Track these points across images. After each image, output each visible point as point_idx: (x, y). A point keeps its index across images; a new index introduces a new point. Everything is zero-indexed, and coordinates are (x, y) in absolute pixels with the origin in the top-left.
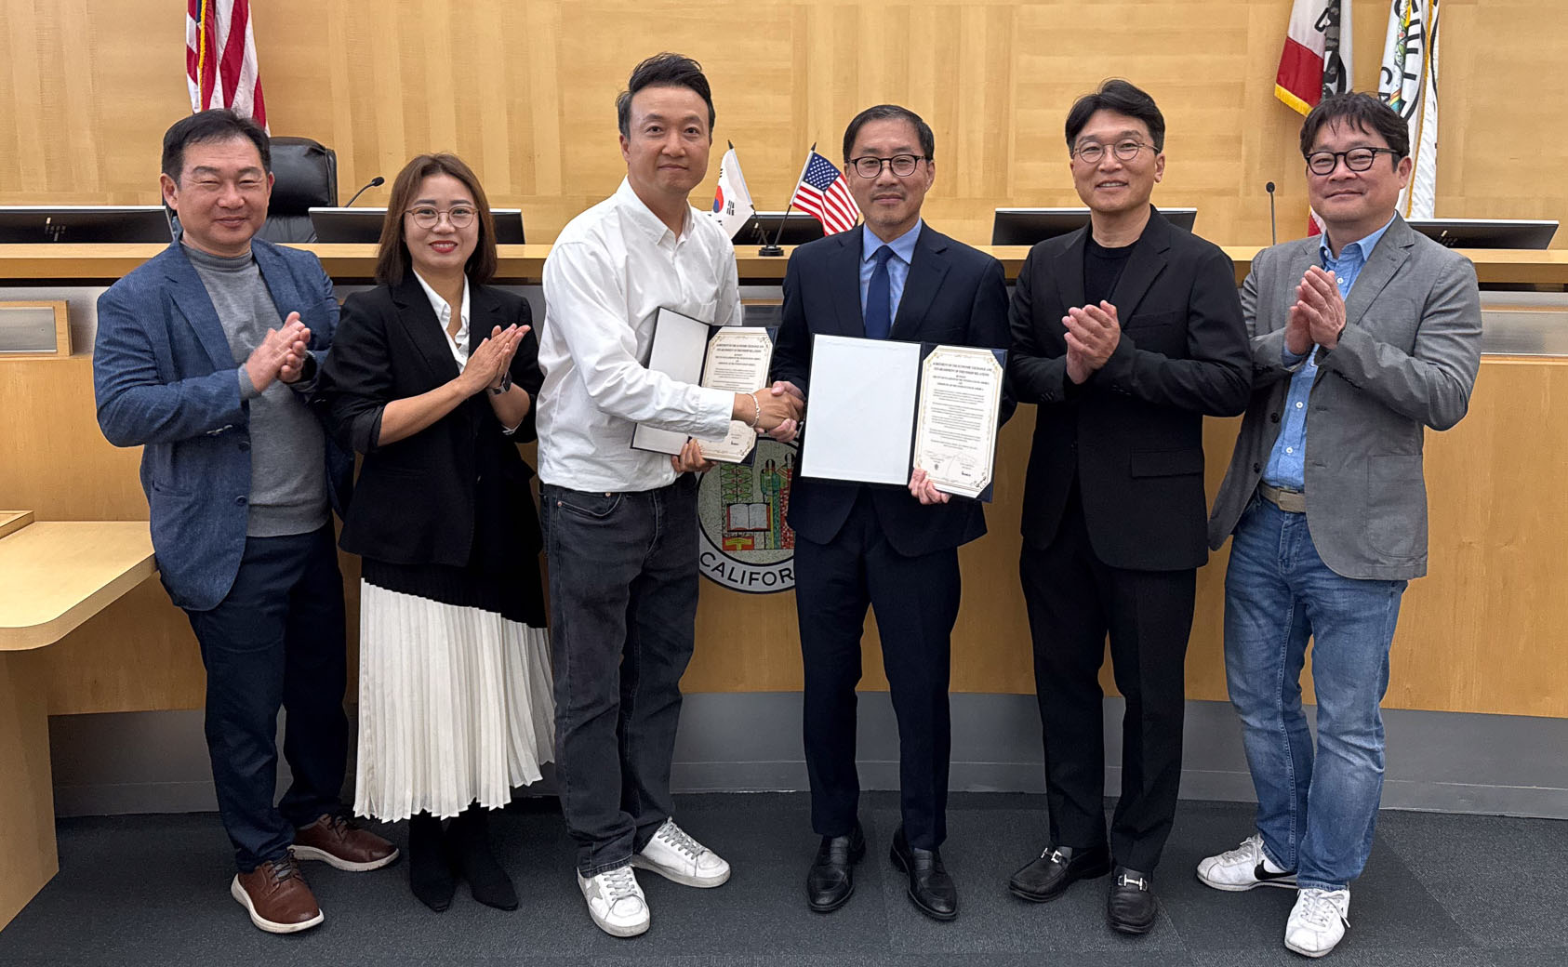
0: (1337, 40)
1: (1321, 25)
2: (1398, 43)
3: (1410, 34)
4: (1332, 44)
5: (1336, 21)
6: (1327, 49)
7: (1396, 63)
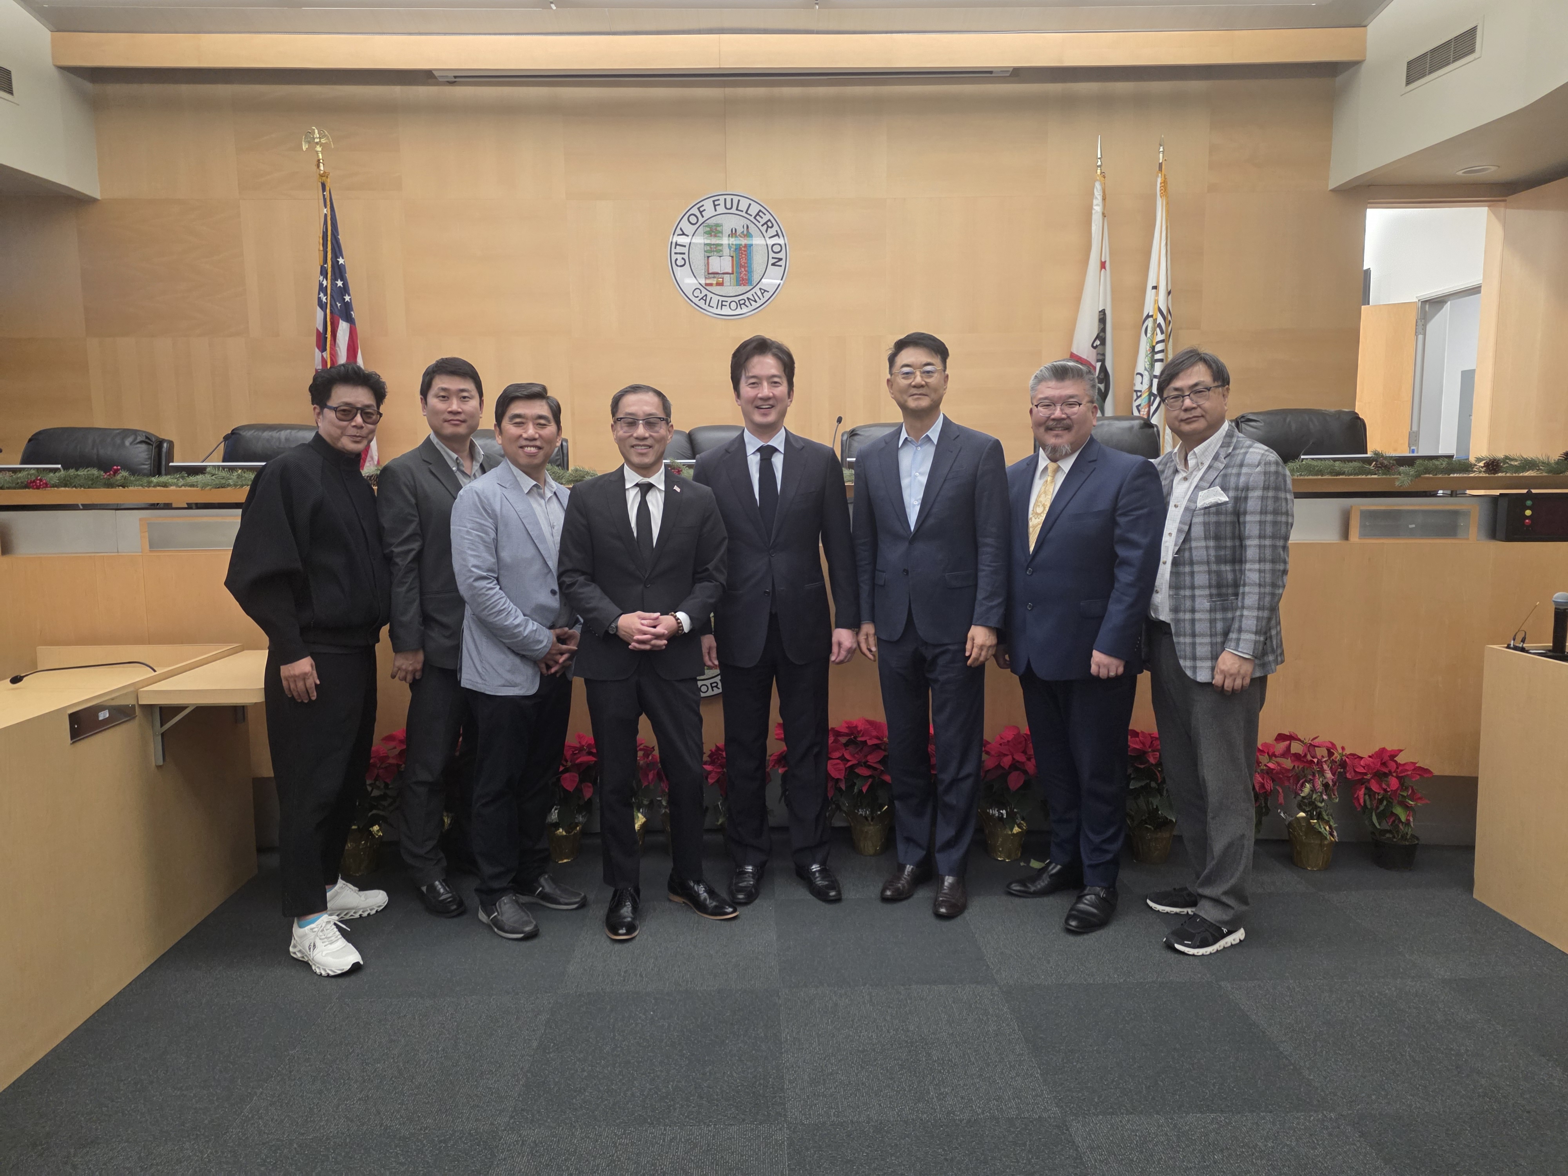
0: (1104, 355)
1: (1095, 345)
2: (1147, 356)
3: (1156, 350)
4: (1100, 357)
5: (1103, 340)
6: (1098, 361)
7: (1146, 369)
